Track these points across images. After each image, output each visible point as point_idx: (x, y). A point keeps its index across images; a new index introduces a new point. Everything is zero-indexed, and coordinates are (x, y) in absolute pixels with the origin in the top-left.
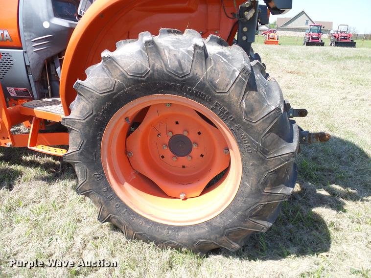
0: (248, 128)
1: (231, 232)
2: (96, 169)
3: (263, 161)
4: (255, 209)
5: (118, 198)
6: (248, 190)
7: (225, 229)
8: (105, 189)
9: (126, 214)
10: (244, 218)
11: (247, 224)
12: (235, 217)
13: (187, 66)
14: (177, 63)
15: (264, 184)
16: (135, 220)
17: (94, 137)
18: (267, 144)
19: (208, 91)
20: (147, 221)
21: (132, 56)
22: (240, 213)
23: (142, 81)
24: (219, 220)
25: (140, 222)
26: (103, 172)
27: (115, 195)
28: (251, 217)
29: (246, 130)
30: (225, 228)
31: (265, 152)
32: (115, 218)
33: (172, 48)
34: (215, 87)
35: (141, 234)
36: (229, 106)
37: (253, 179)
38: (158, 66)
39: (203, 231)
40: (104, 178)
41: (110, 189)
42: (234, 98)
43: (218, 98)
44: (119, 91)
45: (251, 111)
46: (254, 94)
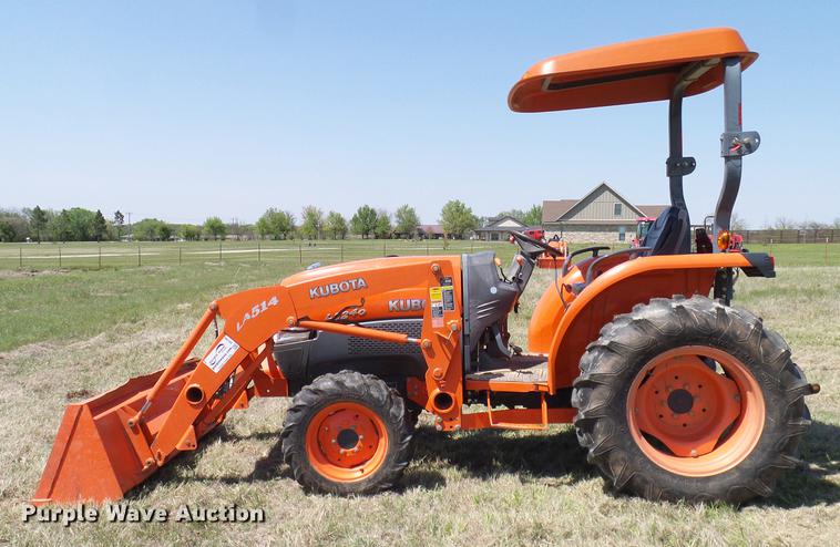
0: (767, 368)
1: (763, 472)
2: (621, 423)
3: (783, 395)
4: (782, 443)
5: (642, 453)
6: (773, 425)
8: (629, 443)
9: (651, 470)
10: (774, 455)
11: (777, 462)
12: (765, 455)
13: (713, 324)
14: (704, 321)
15: (787, 417)
17: (623, 389)
19: (731, 341)
20: (673, 476)
21: (662, 318)
22: (769, 449)
24: (748, 462)
25: (667, 477)
26: (627, 426)
27: (639, 449)
28: (780, 452)
29: (766, 370)
30: (757, 469)
31: (783, 387)
32: (639, 476)
33: (697, 310)
34: (737, 337)
35: (668, 492)
36: (749, 351)
37: (777, 413)
38: (688, 324)
39: (733, 477)
40: (627, 431)
41: (634, 444)
42: (753, 344)
43: (739, 345)
44: (652, 346)
45: (767, 354)
46: (767, 342)
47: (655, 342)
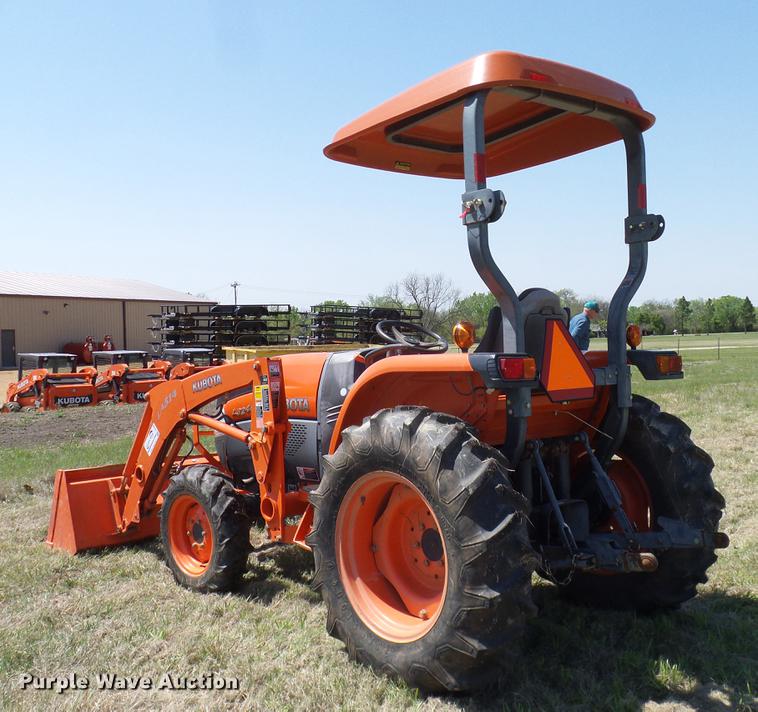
1: (440, 653)
2: (329, 556)
3: (459, 550)
4: (459, 617)
5: (346, 597)
7: (437, 647)
8: (335, 582)
9: (351, 620)
10: (450, 631)
11: (455, 641)
12: (444, 630)
13: (397, 441)
14: (390, 440)
15: (464, 582)
16: (359, 631)
17: (331, 515)
18: (460, 529)
20: (370, 633)
22: (448, 622)
23: (367, 457)
25: (364, 633)
26: (335, 561)
27: (344, 591)
31: (460, 539)
33: (392, 426)
35: (361, 652)
36: (428, 484)
38: (377, 443)
39: (419, 651)
40: (335, 567)
41: (340, 584)
42: (431, 477)
43: (419, 475)
44: (350, 466)
46: (449, 473)
47: (352, 464)
